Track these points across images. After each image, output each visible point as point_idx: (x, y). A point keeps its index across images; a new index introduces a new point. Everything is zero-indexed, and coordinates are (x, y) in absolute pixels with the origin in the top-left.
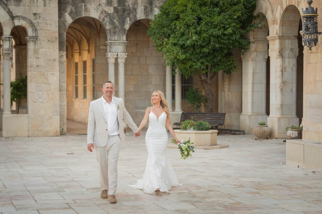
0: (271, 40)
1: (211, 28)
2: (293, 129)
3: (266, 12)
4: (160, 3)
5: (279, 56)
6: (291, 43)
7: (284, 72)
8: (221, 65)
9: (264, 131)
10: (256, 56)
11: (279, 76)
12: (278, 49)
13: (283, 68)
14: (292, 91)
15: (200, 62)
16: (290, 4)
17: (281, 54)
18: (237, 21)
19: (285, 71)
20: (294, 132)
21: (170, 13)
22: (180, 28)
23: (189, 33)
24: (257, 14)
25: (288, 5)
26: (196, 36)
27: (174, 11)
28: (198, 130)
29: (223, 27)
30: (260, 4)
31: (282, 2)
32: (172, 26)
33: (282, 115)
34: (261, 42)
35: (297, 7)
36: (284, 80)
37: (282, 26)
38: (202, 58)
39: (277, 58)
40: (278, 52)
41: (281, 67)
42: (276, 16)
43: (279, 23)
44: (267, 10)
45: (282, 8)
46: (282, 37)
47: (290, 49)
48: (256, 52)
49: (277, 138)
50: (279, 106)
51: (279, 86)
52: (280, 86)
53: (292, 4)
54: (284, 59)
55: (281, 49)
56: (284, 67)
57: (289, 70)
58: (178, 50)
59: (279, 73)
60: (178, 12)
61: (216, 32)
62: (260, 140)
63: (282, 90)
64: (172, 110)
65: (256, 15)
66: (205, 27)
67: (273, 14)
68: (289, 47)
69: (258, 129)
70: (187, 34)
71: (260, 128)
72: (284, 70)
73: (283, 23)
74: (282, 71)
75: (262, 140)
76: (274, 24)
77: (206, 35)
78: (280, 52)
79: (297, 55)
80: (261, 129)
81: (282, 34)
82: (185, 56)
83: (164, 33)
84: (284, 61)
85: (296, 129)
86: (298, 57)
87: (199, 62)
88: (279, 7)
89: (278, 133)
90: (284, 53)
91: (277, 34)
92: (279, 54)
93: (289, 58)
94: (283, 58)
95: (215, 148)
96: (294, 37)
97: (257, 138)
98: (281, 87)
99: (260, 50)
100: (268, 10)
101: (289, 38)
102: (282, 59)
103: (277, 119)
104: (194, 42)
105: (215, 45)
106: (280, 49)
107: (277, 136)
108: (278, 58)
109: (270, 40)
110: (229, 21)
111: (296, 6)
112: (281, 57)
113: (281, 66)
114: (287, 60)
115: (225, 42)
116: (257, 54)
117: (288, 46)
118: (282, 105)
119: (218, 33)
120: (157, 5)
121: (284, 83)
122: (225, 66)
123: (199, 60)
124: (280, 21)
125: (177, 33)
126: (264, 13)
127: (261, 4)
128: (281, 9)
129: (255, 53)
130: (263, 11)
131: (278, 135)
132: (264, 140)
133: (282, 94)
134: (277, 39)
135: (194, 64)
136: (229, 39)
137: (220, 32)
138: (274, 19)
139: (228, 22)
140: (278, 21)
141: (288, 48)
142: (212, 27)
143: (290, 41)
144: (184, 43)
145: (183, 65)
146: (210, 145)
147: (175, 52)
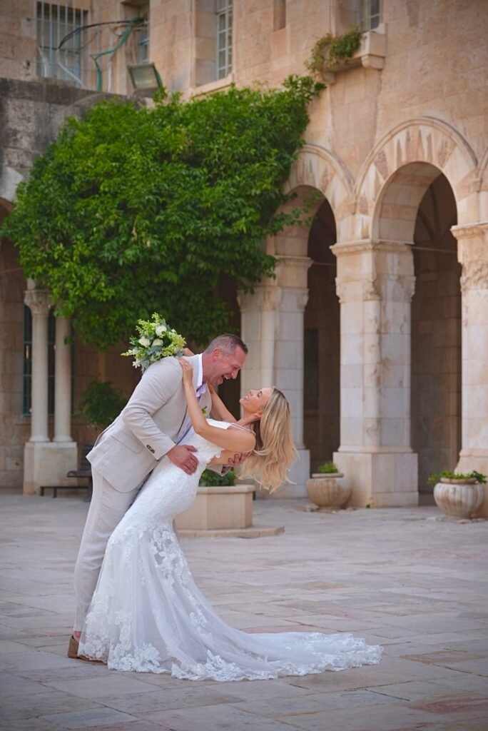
0: (345, 253)
1: (192, 218)
2: (454, 481)
3: (326, 183)
4: (22, 155)
5: (371, 293)
6: (399, 263)
7: (383, 336)
8: (191, 318)
9: (339, 488)
10: (282, 297)
11: (373, 346)
12: (371, 276)
13: (381, 325)
14: (401, 383)
15: (147, 308)
16: (414, 160)
17: (377, 290)
18: (255, 203)
19: (387, 333)
20: (458, 487)
21: (76, 178)
22: (106, 215)
23: (131, 229)
24: (291, 191)
25: (405, 164)
26: (155, 238)
27: (84, 172)
28: (207, 485)
29: (223, 217)
30: (304, 165)
31: (384, 155)
32: (78, 210)
33: (381, 445)
34: (292, 263)
35: (440, 168)
36: (384, 357)
37: (381, 217)
38: (152, 299)
39: (366, 300)
40: (371, 284)
41: (376, 321)
42: (362, 192)
43: (371, 211)
44: (329, 178)
45: (382, 169)
46: (379, 247)
47: (396, 278)
48: (283, 287)
49: (368, 507)
50: (371, 424)
51: (372, 371)
52: (376, 371)
53: (420, 159)
54: (383, 302)
55: (378, 276)
56: (383, 322)
57: (394, 329)
58: (96, 274)
59: (371, 339)
60: (97, 175)
61: (206, 227)
62: (327, 513)
63: (379, 382)
64: (48, 440)
65: (289, 193)
66: (178, 215)
67: (351, 188)
68: (396, 272)
69: (322, 484)
70: (125, 231)
71: (328, 481)
72: (383, 331)
73: (381, 211)
74: (379, 332)
75: (334, 512)
76: (354, 214)
77: (177, 236)
78: (376, 284)
79: (413, 293)
80: (330, 484)
81: (380, 238)
82: (113, 291)
83: (54, 229)
84: (385, 307)
85: (462, 480)
86: (413, 298)
87: (145, 310)
88: (373, 168)
89: (373, 493)
90: (383, 287)
91: (366, 237)
92: (372, 289)
93: (395, 300)
94: (381, 300)
95: (263, 532)
96: (406, 248)
97: (315, 507)
98: (377, 375)
99: (290, 284)
100: (331, 179)
101: (395, 249)
102: (378, 302)
103: (369, 456)
104: (146, 254)
105: (196, 264)
106: (375, 277)
107: (368, 502)
108: (370, 300)
109: (340, 254)
110: (238, 200)
111: (436, 163)
112: (378, 298)
113: (378, 319)
114: (390, 305)
115: (221, 256)
116: (283, 292)
117: (393, 269)
118: (379, 421)
119: (213, 230)
120: (13, 161)
121: (383, 363)
122: (201, 323)
123: (143, 302)
124: (377, 204)
125: (95, 229)
126: (318, 186)
127: (307, 163)
128: (381, 173)
129: (279, 291)
130: (314, 182)
131: (371, 499)
132: (336, 511)
133: (380, 392)
134: (365, 250)
135: (132, 314)
136: (231, 250)
137: (217, 228)
138: (354, 200)
139: (236, 203)
140: (370, 205)
141: (393, 274)
142: (194, 217)
143: (396, 256)
144: (115, 256)
145: (97, 317)
146: (244, 525)
147: (89, 279)
